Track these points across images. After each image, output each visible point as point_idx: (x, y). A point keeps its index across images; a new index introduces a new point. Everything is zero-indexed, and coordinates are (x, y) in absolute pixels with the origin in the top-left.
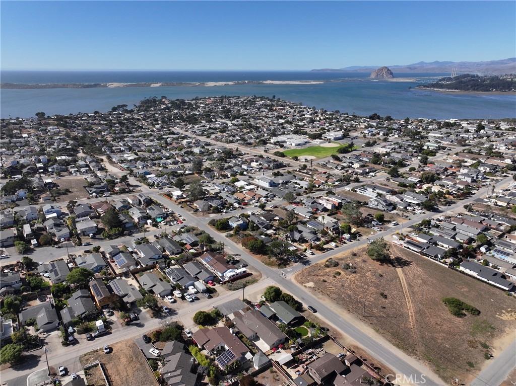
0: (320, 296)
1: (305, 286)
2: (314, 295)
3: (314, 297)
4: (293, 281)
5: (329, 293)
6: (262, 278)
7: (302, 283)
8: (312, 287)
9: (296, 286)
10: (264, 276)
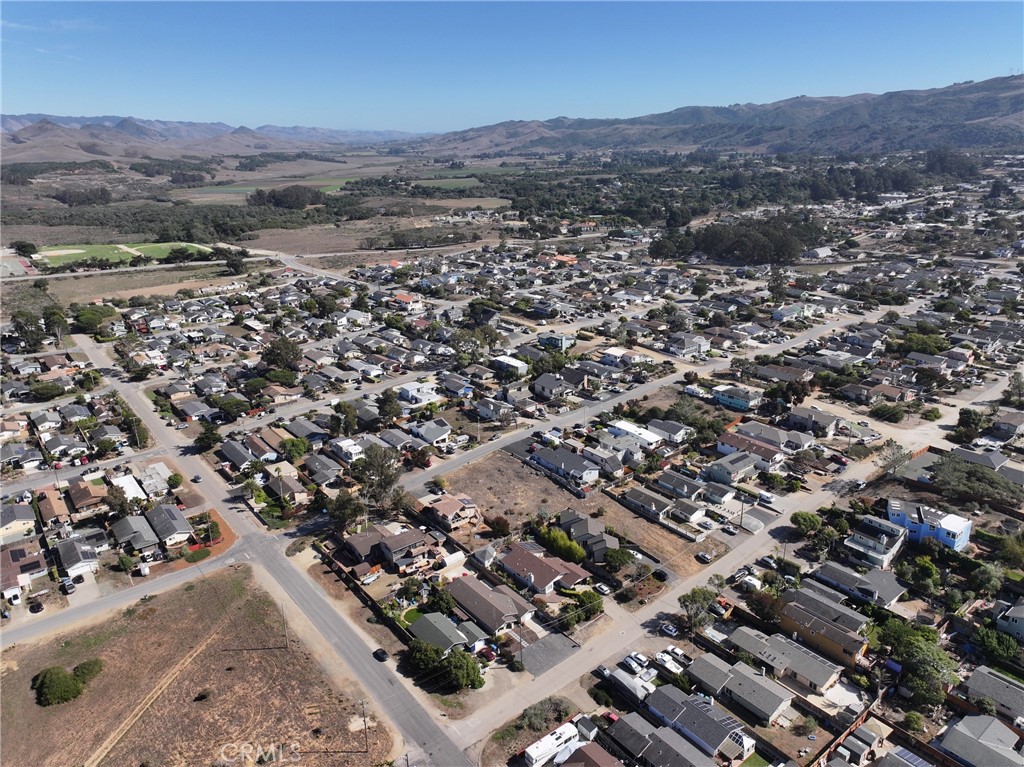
0: (349, 690)
1: (373, 718)
2: (361, 694)
3: (364, 688)
4: (397, 738)
5: (326, 698)
6: (481, 746)
7: (380, 730)
8: (356, 717)
9: (396, 717)
10: (475, 754)
